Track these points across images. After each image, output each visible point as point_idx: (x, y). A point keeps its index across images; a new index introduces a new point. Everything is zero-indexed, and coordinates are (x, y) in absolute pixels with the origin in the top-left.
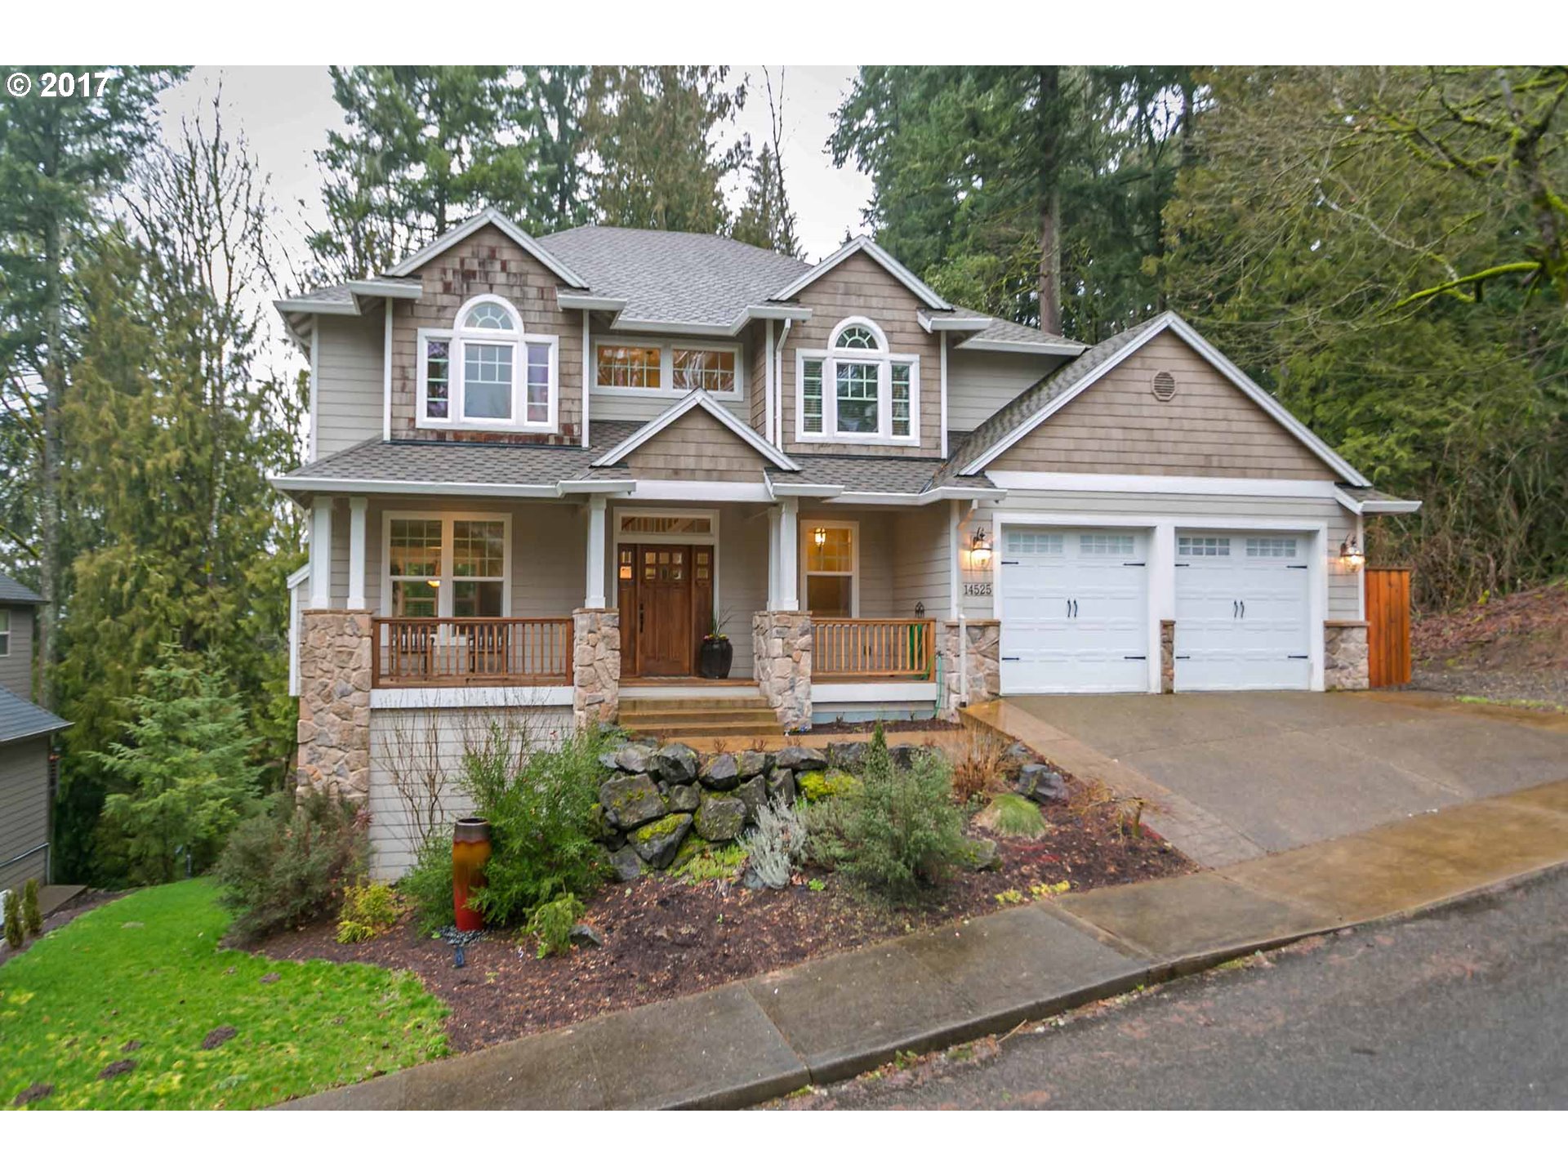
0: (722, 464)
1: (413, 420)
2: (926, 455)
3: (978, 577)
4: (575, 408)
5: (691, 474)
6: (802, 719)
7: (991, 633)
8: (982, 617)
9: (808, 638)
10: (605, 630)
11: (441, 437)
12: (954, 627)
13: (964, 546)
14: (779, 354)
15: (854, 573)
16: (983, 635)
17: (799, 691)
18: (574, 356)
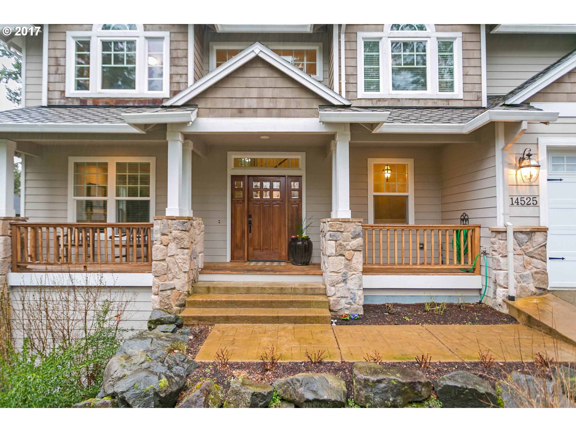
0: (281, 104)
1: (63, 92)
2: (468, 104)
3: (525, 191)
4: (183, 80)
5: (254, 112)
6: (355, 306)
7: (538, 238)
8: (531, 224)
9: (360, 240)
10: (176, 233)
12: (500, 233)
13: (510, 165)
14: (343, 36)
15: (410, 193)
16: (530, 239)
17: (352, 284)
18: (182, 45)
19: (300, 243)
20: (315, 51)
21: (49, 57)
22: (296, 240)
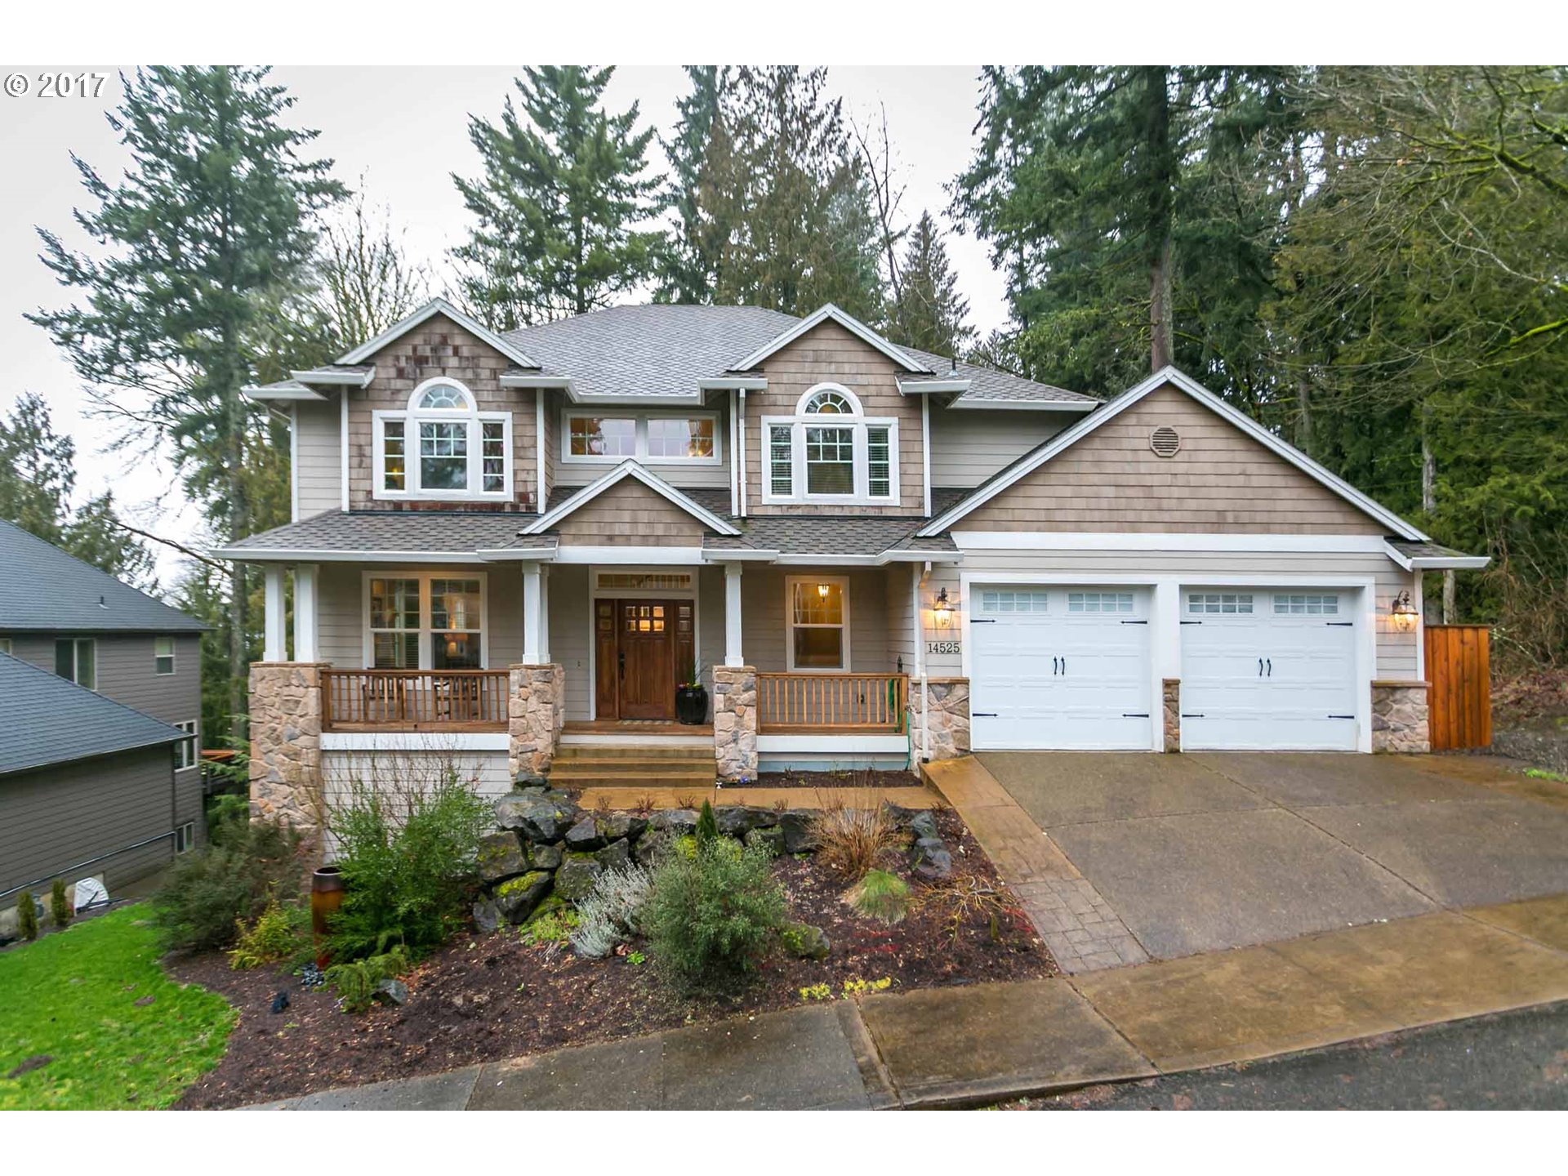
0: (660, 530)
1: (370, 492)
2: (907, 514)
3: (943, 636)
4: (531, 478)
5: (627, 540)
6: (747, 770)
7: (959, 691)
8: (950, 674)
9: (752, 693)
10: (537, 685)
11: (397, 506)
12: (917, 684)
13: (926, 606)
14: (742, 422)
15: (845, 626)
16: (950, 691)
17: (744, 745)
18: (528, 431)
19: (691, 695)
20: (711, 421)
21: (350, 445)
22: (685, 690)
